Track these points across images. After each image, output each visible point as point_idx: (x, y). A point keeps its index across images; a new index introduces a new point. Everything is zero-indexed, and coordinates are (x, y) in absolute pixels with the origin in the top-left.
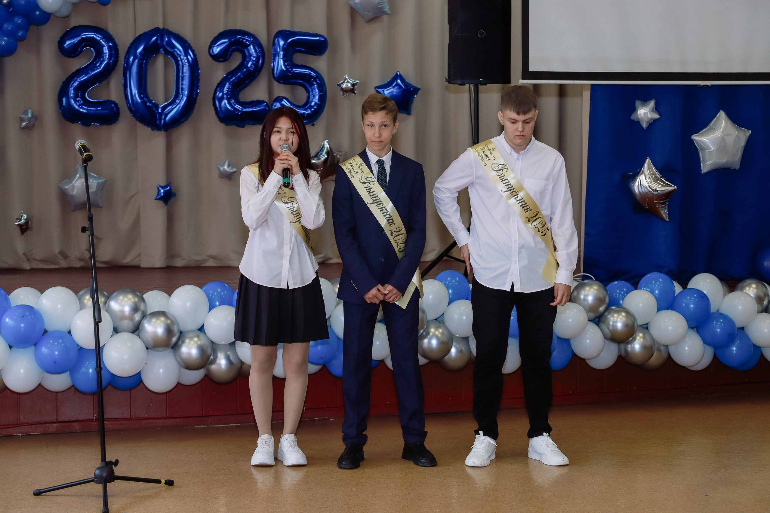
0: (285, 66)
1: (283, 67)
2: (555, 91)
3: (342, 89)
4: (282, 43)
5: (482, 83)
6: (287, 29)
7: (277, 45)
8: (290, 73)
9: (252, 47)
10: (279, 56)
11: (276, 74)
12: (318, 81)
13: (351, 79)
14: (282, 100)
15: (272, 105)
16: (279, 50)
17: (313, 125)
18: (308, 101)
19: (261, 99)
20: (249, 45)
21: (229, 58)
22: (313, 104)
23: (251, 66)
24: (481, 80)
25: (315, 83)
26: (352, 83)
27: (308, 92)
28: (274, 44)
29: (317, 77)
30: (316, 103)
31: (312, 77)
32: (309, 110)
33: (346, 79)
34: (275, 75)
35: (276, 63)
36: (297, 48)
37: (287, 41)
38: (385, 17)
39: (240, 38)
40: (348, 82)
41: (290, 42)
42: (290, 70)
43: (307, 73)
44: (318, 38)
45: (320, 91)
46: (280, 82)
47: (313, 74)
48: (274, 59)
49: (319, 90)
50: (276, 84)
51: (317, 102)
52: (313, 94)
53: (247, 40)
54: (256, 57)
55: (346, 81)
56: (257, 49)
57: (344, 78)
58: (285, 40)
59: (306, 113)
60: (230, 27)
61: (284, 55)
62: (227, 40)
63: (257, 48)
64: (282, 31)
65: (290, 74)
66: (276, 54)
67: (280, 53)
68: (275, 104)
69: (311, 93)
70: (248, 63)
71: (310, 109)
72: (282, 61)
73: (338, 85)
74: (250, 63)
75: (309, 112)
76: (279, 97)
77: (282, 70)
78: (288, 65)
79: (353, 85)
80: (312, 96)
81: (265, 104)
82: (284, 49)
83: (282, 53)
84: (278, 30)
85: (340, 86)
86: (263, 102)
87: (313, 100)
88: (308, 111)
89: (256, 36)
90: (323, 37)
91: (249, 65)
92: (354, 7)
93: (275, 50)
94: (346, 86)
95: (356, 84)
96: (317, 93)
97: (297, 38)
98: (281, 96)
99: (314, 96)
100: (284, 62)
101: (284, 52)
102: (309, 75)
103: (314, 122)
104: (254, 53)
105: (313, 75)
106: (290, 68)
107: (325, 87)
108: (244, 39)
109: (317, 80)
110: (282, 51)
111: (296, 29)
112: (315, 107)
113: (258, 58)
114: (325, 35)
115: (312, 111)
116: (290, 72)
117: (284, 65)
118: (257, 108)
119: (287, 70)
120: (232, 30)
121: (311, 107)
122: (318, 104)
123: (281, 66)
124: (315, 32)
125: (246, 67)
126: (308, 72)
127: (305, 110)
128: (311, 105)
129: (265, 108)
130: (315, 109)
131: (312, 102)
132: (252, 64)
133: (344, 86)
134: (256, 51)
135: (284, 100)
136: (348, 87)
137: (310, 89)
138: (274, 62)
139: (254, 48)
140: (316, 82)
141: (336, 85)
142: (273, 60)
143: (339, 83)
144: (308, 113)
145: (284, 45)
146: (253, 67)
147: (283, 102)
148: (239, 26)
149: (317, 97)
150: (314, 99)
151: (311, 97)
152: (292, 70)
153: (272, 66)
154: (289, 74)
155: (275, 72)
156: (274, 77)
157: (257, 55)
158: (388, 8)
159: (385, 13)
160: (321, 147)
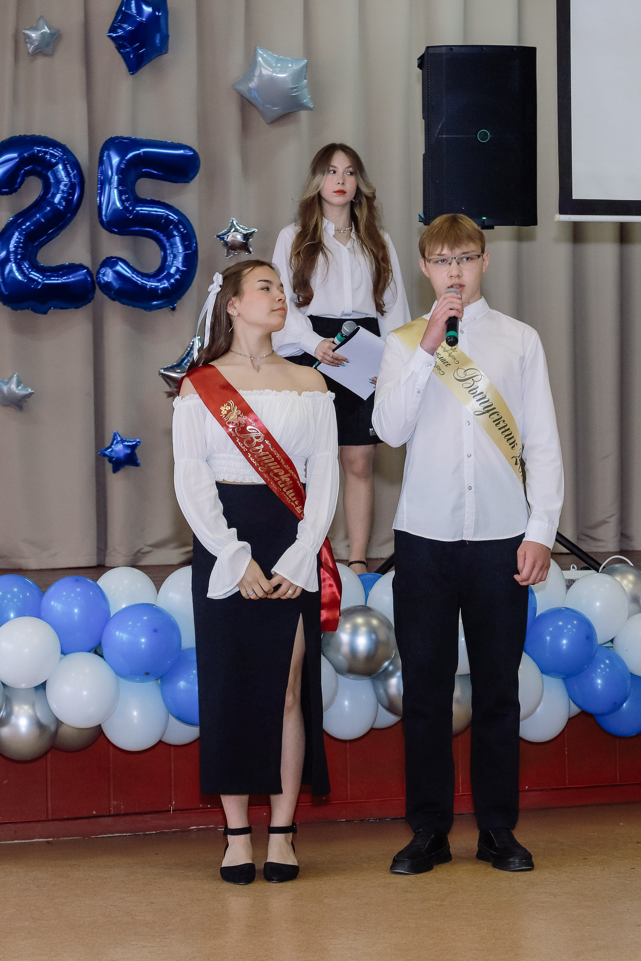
0: (122, 202)
1: (118, 204)
3: (226, 244)
4: (115, 160)
5: (486, 223)
6: (126, 135)
7: (107, 163)
8: (131, 214)
9: (60, 167)
10: (110, 184)
11: (106, 215)
12: (182, 230)
13: (241, 226)
14: (115, 264)
15: (98, 273)
16: (110, 173)
17: (174, 309)
18: (163, 267)
19: (77, 263)
20: (57, 164)
21: (19, 187)
22: (173, 271)
23: (60, 203)
24: (484, 218)
25: (175, 233)
26: (245, 232)
27: (163, 248)
28: (101, 162)
29: (180, 222)
30: (178, 269)
31: (172, 221)
32: (165, 282)
33: (232, 225)
34: (104, 218)
35: (104, 199)
36: (144, 170)
37: (126, 156)
38: (303, 114)
39: (39, 151)
40: (236, 231)
41: (131, 158)
42: (131, 208)
43: (163, 215)
44: (182, 152)
45: (186, 248)
46: (112, 232)
47: (173, 217)
48: (102, 189)
49: (183, 244)
50: (104, 234)
51: (181, 268)
52: (172, 253)
53: (52, 155)
54: (68, 186)
55: (233, 229)
56: (71, 172)
57: (230, 225)
58: (122, 154)
59: (161, 287)
60: (21, 131)
61: (120, 183)
62: (15, 155)
63: (70, 169)
64: (117, 138)
65: (131, 217)
66: (104, 182)
67: (113, 177)
68: (103, 271)
69: (168, 252)
70: (54, 196)
71: (168, 281)
72: (116, 191)
73: (218, 236)
74: (58, 196)
75: (166, 285)
76: (112, 257)
77: (116, 210)
78: (127, 200)
79: (246, 237)
80: (172, 256)
81: (86, 270)
82: (120, 171)
83: (116, 178)
84: (109, 137)
85: (223, 239)
86: (81, 267)
87: (173, 263)
88: (165, 284)
89: (69, 146)
90: (191, 149)
91: (56, 200)
92: (248, 96)
93: (103, 173)
94: (233, 238)
95: (251, 234)
96: (181, 251)
97: (144, 152)
98: (114, 256)
99: (175, 257)
100: (121, 193)
101: (120, 176)
102: (167, 218)
103: (176, 303)
104: (65, 179)
105: (172, 218)
106: (130, 205)
107: (194, 241)
108: (46, 153)
109: (181, 227)
110: (117, 174)
111: (142, 135)
112: (177, 277)
113: (72, 187)
114: (195, 147)
115: (172, 285)
116: (131, 212)
117: (121, 200)
118: (70, 278)
119: (125, 208)
120: (25, 136)
121: (169, 276)
122: (182, 271)
123: (114, 203)
124: (176, 142)
125: (52, 204)
126: (164, 212)
127: (159, 281)
128: (169, 273)
129: (86, 278)
130: (176, 280)
131: (171, 267)
132: (62, 198)
133: (229, 238)
134: (68, 174)
135: (120, 263)
136: (236, 241)
137: (168, 244)
138: (101, 195)
139: (65, 168)
140: (179, 231)
141: (215, 237)
142: (99, 191)
143: (220, 234)
144: (164, 287)
145: (120, 163)
146: (64, 204)
147: (118, 268)
148: (38, 131)
149: (180, 259)
150: (175, 262)
151: (169, 259)
152: (134, 209)
153: (98, 201)
154: (128, 217)
155: (104, 213)
156: (101, 222)
157: (70, 181)
158: (310, 97)
159: (304, 107)
160: (189, 349)
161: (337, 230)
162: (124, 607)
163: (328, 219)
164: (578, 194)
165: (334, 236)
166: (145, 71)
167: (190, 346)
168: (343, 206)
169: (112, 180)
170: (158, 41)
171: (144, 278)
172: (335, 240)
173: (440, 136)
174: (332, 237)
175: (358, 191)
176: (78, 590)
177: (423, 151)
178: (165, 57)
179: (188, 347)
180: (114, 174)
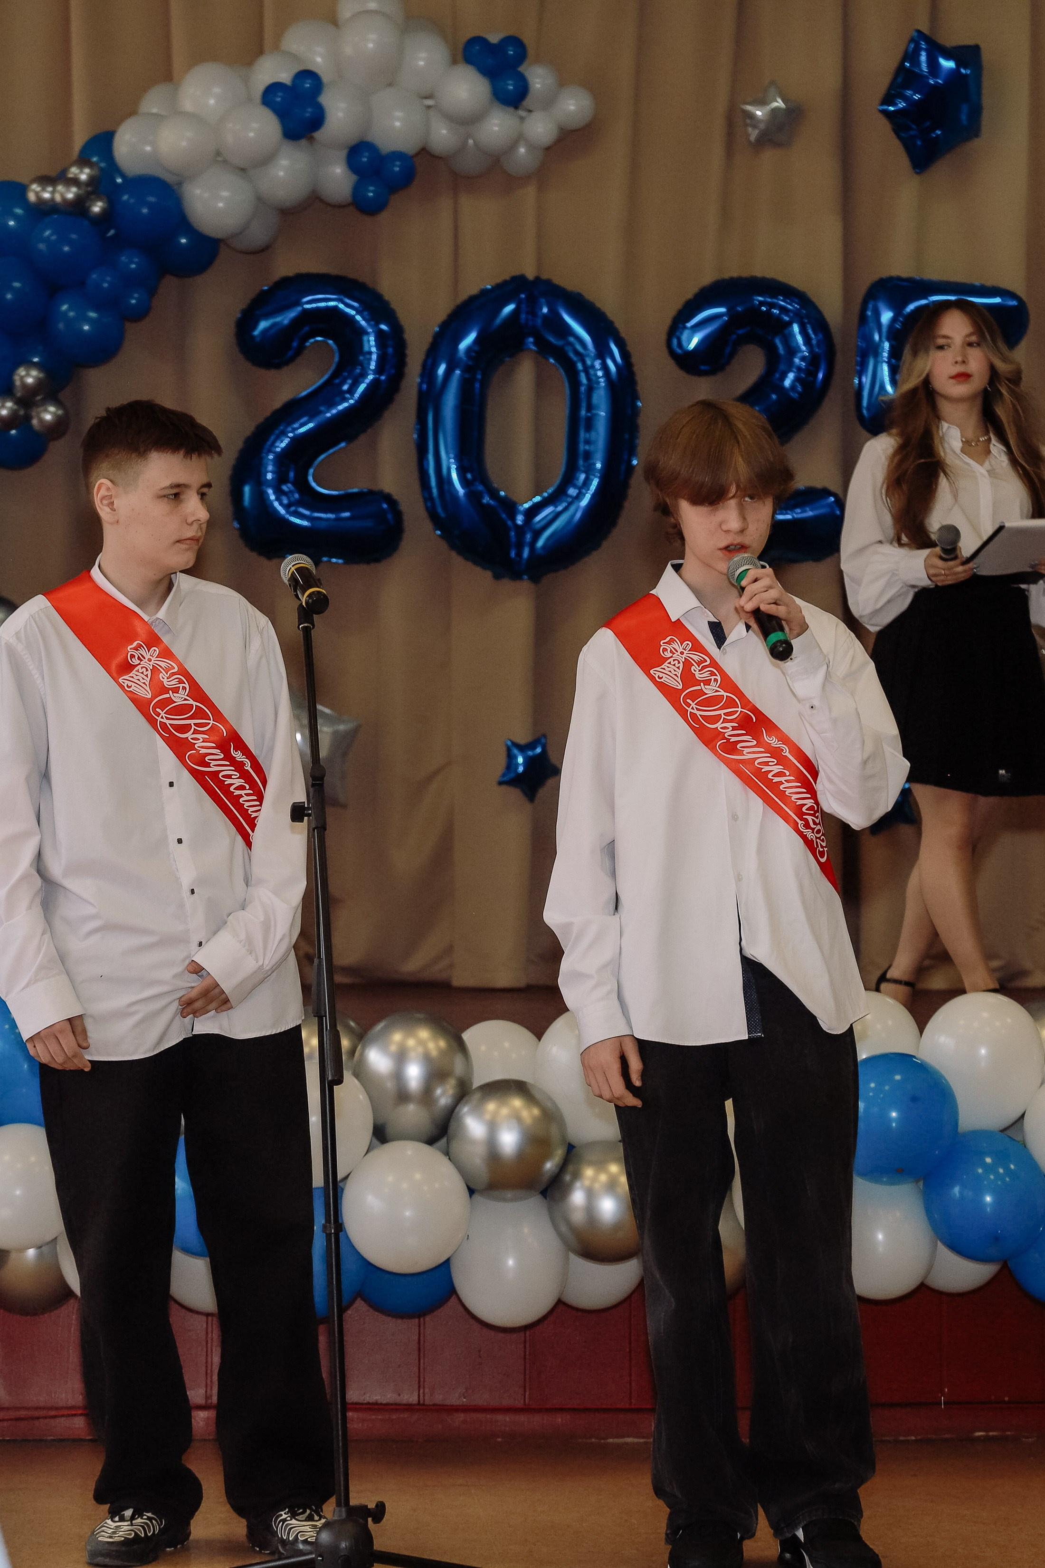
4: (886, 316)
6: (904, 274)
7: (872, 325)
9: (796, 328)
10: (877, 356)
11: (868, 408)
16: (877, 337)
20: (790, 324)
21: (728, 362)
23: (793, 387)
28: (863, 319)
34: (865, 412)
35: (867, 380)
37: (905, 309)
39: (762, 303)
44: (997, 300)
48: (863, 365)
53: (783, 310)
54: (808, 359)
56: (813, 337)
58: (897, 307)
60: (733, 271)
62: (722, 310)
63: (811, 333)
64: (891, 279)
66: (869, 351)
67: (882, 344)
70: (784, 376)
72: (885, 368)
74: (791, 376)
81: (831, 498)
82: (894, 334)
83: (887, 345)
84: (876, 278)
86: (824, 492)
89: (811, 294)
90: (1012, 295)
91: (787, 383)
93: (868, 339)
101: (894, 343)
104: (804, 348)
108: (772, 305)
110: (888, 339)
111: (932, 274)
113: (813, 361)
114: (1021, 292)
118: (806, 512)
120: (740, 279)
123: (882, 387)
124: (989, 283)
125: (780, 389)
129: (831, 511)
132: (797, 379)
134: (807, 340)
138: (860, 375)
139: (803, 332)
142: (859, 369)
145: (894, 320)
146: (800, 389)
148: (760, 270)
153: (857, 384)
155: (865, 403)
156: (860, 418)
157: (811, 351)
166: (941, 170)
169: (881, 350)
170: (964, 117)
178: (976, 143)
180: (884, 339)
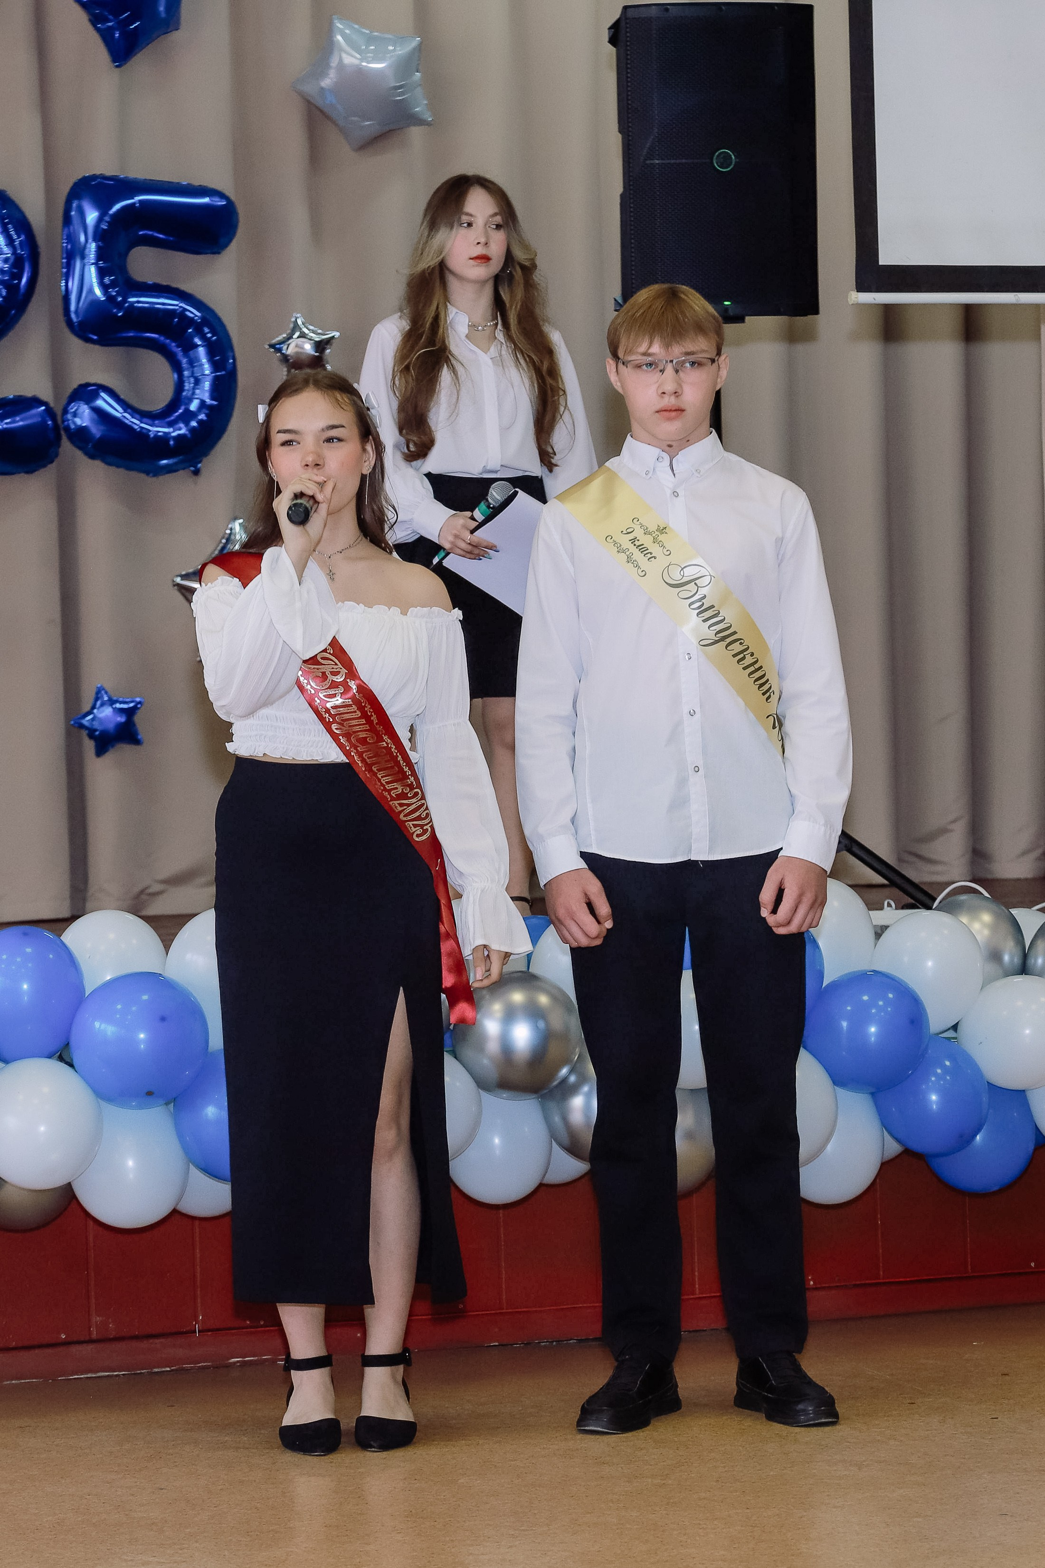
0: (104, 287)
1: (98, 292)
2: (951, 324)
3: (285, 359)
4: (92, 216)
5: (731, 313)
6: (109, 173)
7: (76, 220)
8: (119, 310)
10: (83, 257)
11: (76, 312)
12: (209, 335)
13: (311, 327)
14: (95, 395)
15: (65, 411)
16: (82, 238)
17: (197, 472)
18: (178, 399)
19: (29, 394)
22: (194, 406)
24: (726, 303)
25: (198, 341)
26: (317, 338)
27: (177, 367)
28: (67, 220)
29: (205, 322)
30: (203, 403)
31: (191, 322)
32: (182, 425)
33: (296, 327)
34: (73, 316)
35: (74, 285)
36: (141, 233)
37: (111, 208)
38: (416, 133)
40: (303, 336)
41: (118, 211)
42: (120, 299)
43: (174, 310)
44: (206, 200)
45: (216, 366)
46: (88, 340)
47: (193, 313)
48: (69, 266)
49: (211, 360)
50: (75, 343)
51: (208, 401)
52: (192, 375)
54: (11, 261)
55: (297, 334)
56: (15, 237)
57: (292, 325)
58: (103, 206)
59: (174, 434)
61: (101, 255)
63: (13, 233)
64: (94, 177)
65: (120, 314)
66: (73, 253)
67: (88, 246)
68: (73, 407)
69: (186, 373)
71: (187, 424)
72: (93, 270)
73: (272, 346)
75: (182, 432)
76: (88, 385)
77: (95, 303)
78: (113, 284)
79: (321, 346)
80: (192, 380)
81: (43, 408)
82: (100, 235)
83: (93, 246)
84: (81, 176)
85: (279, 350)
86: (36, 402)
87: (194, 393)
88: (180, 429)
89: (12, 197)
90: (221, 195)
92: (319, 102)
93: (71, 238)
94: (297, 350)
95: (329, 341)
96: (207, 372)
97: (140, 201)
98: (93, 381)
99: (197, 382)
100: (102, 273)
101: (100, 244)
102: (182, 314)
103: (200, 462)
104: (6, 250)
105: (192, 315)
106: (118, 293)
107: (231, 354)
109: (206, 330)
110: (94, 240)
111: (137, 172)
112: (202, 417)
113: (17, 263)
114: (230, 192)
115: (193, 430)
116: (120, 305)
117: (102, 284)
118: (18, 421)
119: (110, 299)
121: (188, 416)
122: (211, 407)
123: (91, 290)
124: (196, 183)
126: (177, 305)
127: (170, 424)
128: (187, 411)
129: (44, 422)
130: (200, 422)
131: (190, 400)
132: (1, 282)
133: (291, 349)
134: (9, 241)
135: (103, 394)
136: (301, 353)
137: (184, 361)
138: (67, 276)
139: (5, 231)
140: (203, 337)
141: (267, 347)
142: (65, 270)
143: (274, 341)
144: (179, 435)
145: (100, 220)
146: (4, 292)
147: (100, 403)
149: (207, 385)
150: (197, 391)
151: (188, 386)
152: (125, 301)
153: (63, 288)
154: (116, 315)
155: (73, 307)
156: (69, 323)
157: (14, 253)
158: (426, 102)
159: (417, 121)
160: (224, 541)
161: (472, 326)
162: (108, 978)
163: (457, 308)
164: (888, 256)
165: (467, 336)
166: (140, 62)
167: (226, 536)
168: (483, 282)
169: (87, 251)
170: (162, 9)
171: (145, 420)
172: (470, 343)
173: (648, 162)
174: (463, 337)
175: (509, 257)
176: (29, 950)
177: (620, 190)
178: (175, 36)
179: (223, 538)
180: (90, 240)
